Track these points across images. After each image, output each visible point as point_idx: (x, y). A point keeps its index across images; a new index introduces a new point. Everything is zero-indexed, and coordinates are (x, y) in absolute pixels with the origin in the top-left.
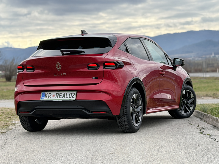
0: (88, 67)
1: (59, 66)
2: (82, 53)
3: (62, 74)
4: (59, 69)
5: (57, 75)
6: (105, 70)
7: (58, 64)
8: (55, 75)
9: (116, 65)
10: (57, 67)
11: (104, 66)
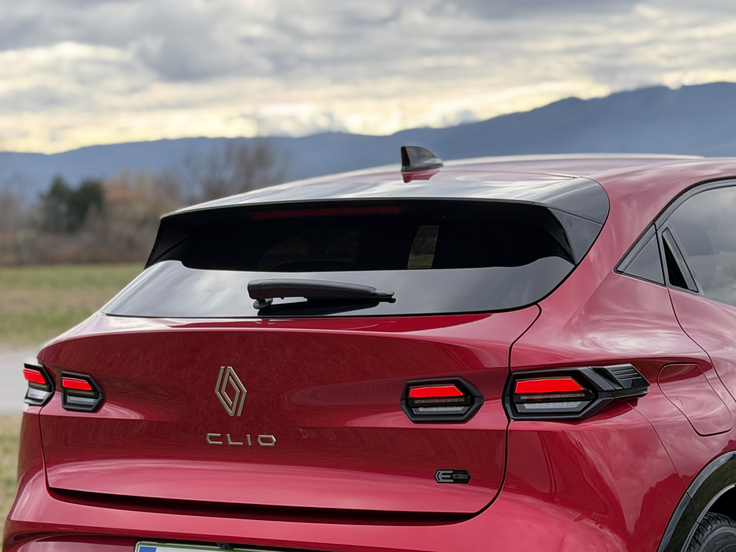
0: (410, 405)
1: (231, 390)
2: (376, 304)
3: (254, 439)
4: (232, 407)
5: (223, 438)
6: (515, 425)
7: (230, 374)
8: (212, 438)
9: (590, 390)
10: (222, 396)
11: (511, 400)
